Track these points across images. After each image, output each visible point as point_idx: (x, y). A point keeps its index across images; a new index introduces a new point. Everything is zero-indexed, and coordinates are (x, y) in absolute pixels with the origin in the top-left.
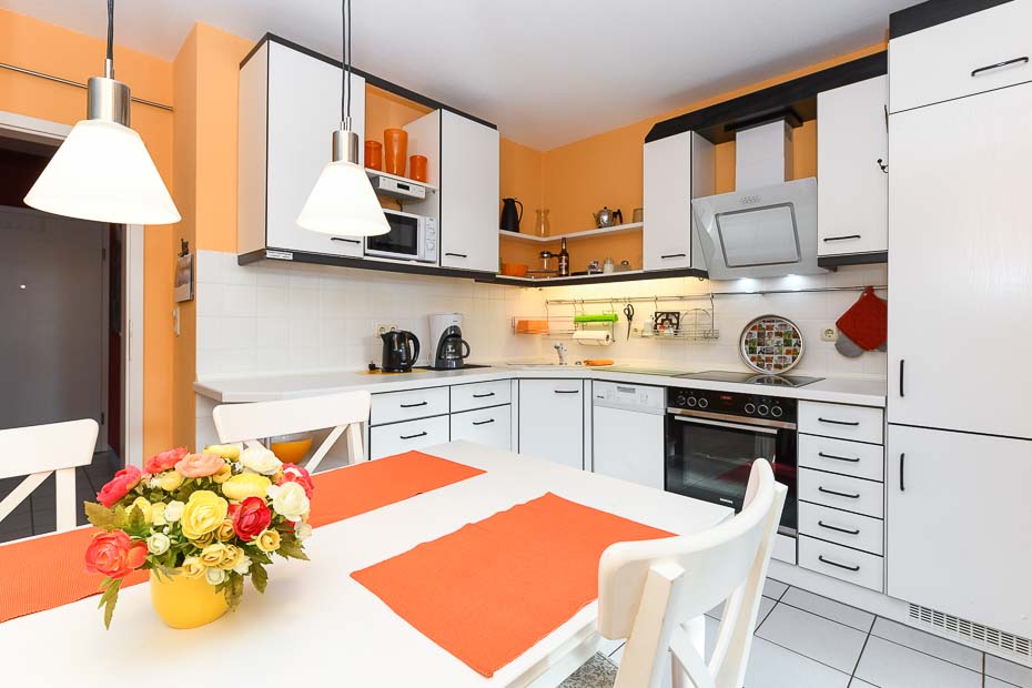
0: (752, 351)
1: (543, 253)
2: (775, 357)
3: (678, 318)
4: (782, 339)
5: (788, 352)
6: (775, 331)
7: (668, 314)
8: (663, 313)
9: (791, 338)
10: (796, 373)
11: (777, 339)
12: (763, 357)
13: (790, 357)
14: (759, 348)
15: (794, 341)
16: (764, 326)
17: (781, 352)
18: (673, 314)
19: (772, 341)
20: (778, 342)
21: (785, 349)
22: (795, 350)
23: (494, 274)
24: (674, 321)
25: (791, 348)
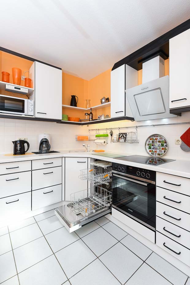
0: (150, 148)
1: (86, 114)
2: (158, 150)
3: (126, 136)
4: (160, 144)
5: (163, 149)
6: (158, 140)
7: (123, 134)
8: (121, 134)
9: (164, 144)
10: (165, 157)
11: (158, 143)
12: (154, 150)
13: (163, 151)
14: (152, 147)
15: (165, 144)
16: (154, 138)
17: (160, 149)
18: (124, 134)
19: (157, 144)
20: (159, 145)
21: (161, 148)
22: (165, 148)
23: (61, 120)
24: (125, 137)
25: (164, 147)
